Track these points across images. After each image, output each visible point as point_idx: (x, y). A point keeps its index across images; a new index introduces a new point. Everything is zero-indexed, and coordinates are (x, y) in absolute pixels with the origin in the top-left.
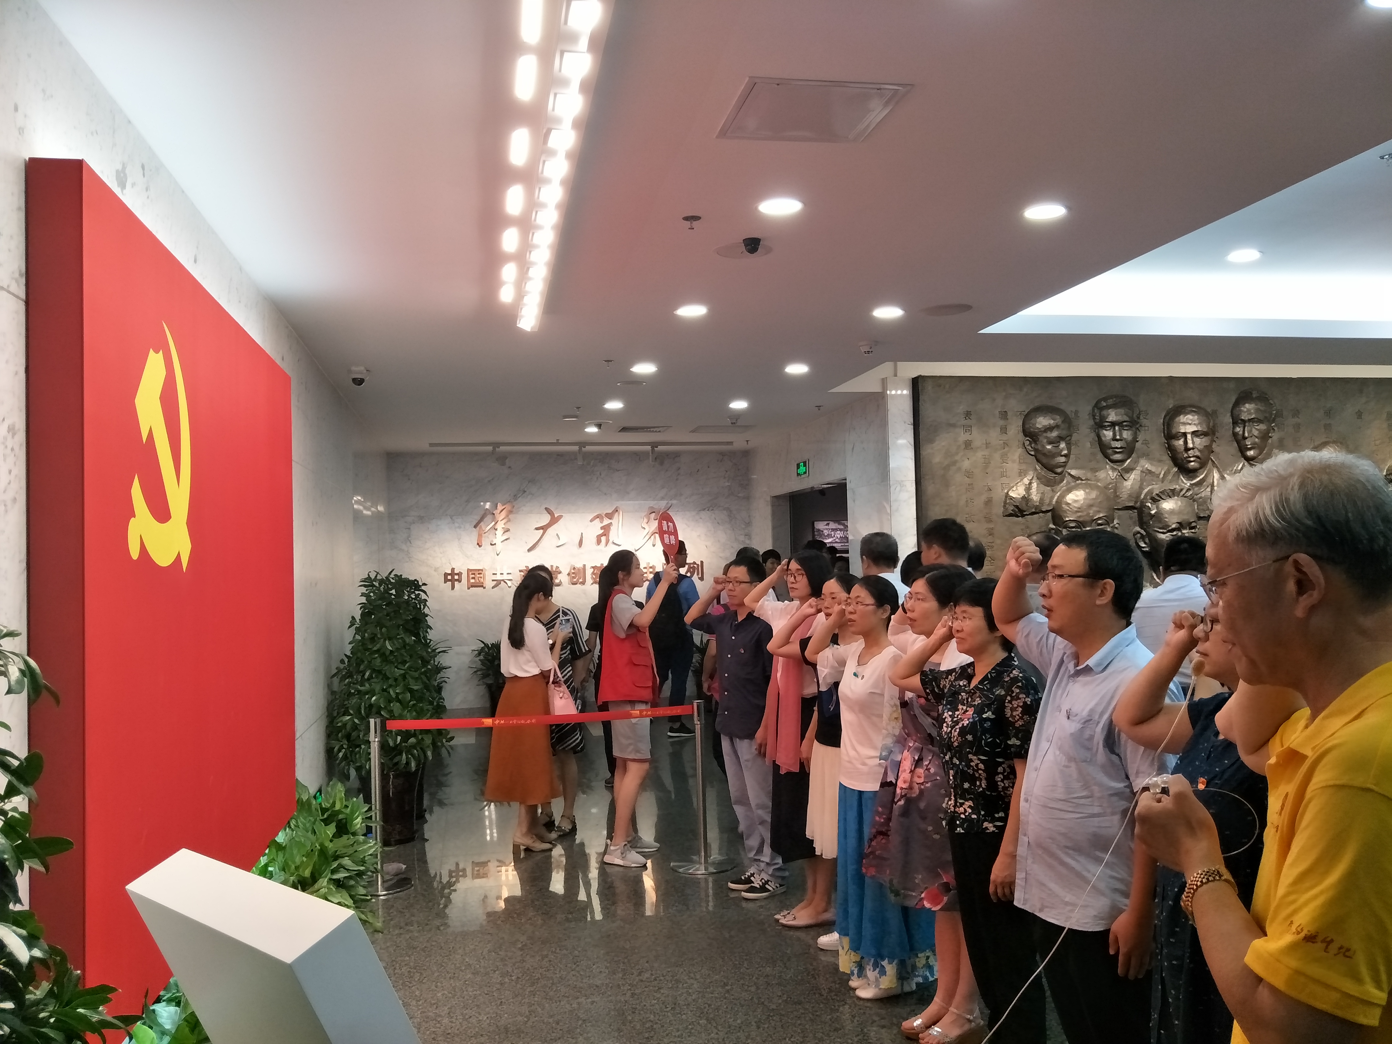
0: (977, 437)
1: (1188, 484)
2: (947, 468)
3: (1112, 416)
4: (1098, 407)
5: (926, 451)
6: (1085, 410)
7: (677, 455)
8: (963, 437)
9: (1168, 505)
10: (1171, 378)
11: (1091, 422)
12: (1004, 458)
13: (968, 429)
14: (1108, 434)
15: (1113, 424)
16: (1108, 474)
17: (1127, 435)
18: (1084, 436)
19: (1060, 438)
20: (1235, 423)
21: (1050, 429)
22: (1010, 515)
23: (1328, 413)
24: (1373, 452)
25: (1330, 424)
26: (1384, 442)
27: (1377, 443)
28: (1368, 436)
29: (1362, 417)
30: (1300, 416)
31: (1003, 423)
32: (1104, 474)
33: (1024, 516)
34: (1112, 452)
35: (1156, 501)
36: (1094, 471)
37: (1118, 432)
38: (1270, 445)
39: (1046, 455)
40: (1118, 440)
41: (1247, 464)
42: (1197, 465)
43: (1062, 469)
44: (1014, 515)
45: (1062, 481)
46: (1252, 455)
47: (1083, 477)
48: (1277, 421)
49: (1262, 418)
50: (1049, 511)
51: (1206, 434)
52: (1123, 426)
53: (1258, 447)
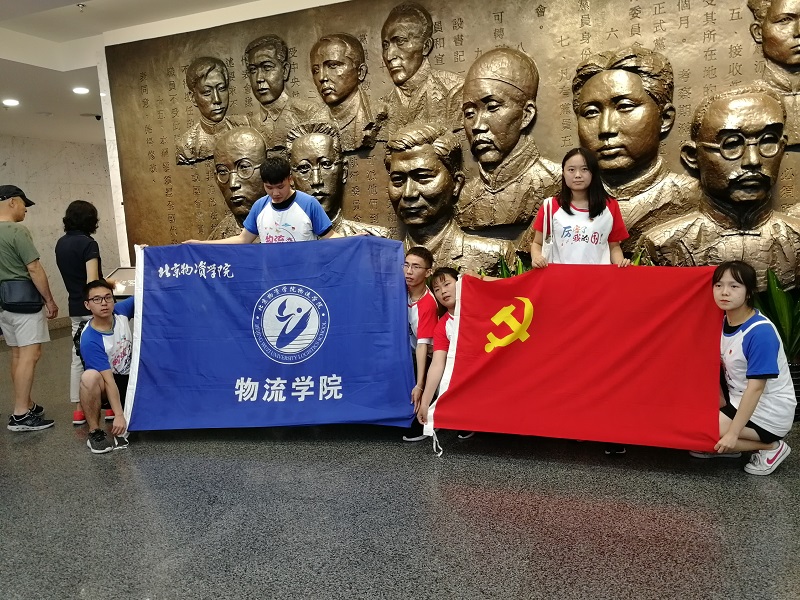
0: (152, 95)
3: (256, 58)
4: (250, 51)
6: (238, 56)
8: (142, 96)
10: (319, 10)
11: (244, 68)
13: (144, 89)
14: (254, 77)
15: (256, 67)
17: (269, 75)
18: (240, 82)
20: (383, 46)
22: (180, 163)
23: (499, 17)
24: (560, 54)
25: (502, 30)
26: (575, 41)
27: (564, 43)
28: (554, 36)
29: (546, 13)
30: (464, 26)
31: (172, 79)
32: (258, 118)
33: (192, 163)
34: (259, 94)
35: (293, 139)
36: (250, 114)
37: (260, 74)
38: (426, 64)
39: (201, 105)
40: (260, 82)
41: (398, 89)
42: (334, 97)
43: (218, 116)
44: (184, 163)
45: (223, 128)
46: (400, 78)
47: (239, 122)
48: (434, 36)
49: (406, 36)
50: (212, 157)
51: (340, 63)
52: (265, 67)
53: (404, 70)
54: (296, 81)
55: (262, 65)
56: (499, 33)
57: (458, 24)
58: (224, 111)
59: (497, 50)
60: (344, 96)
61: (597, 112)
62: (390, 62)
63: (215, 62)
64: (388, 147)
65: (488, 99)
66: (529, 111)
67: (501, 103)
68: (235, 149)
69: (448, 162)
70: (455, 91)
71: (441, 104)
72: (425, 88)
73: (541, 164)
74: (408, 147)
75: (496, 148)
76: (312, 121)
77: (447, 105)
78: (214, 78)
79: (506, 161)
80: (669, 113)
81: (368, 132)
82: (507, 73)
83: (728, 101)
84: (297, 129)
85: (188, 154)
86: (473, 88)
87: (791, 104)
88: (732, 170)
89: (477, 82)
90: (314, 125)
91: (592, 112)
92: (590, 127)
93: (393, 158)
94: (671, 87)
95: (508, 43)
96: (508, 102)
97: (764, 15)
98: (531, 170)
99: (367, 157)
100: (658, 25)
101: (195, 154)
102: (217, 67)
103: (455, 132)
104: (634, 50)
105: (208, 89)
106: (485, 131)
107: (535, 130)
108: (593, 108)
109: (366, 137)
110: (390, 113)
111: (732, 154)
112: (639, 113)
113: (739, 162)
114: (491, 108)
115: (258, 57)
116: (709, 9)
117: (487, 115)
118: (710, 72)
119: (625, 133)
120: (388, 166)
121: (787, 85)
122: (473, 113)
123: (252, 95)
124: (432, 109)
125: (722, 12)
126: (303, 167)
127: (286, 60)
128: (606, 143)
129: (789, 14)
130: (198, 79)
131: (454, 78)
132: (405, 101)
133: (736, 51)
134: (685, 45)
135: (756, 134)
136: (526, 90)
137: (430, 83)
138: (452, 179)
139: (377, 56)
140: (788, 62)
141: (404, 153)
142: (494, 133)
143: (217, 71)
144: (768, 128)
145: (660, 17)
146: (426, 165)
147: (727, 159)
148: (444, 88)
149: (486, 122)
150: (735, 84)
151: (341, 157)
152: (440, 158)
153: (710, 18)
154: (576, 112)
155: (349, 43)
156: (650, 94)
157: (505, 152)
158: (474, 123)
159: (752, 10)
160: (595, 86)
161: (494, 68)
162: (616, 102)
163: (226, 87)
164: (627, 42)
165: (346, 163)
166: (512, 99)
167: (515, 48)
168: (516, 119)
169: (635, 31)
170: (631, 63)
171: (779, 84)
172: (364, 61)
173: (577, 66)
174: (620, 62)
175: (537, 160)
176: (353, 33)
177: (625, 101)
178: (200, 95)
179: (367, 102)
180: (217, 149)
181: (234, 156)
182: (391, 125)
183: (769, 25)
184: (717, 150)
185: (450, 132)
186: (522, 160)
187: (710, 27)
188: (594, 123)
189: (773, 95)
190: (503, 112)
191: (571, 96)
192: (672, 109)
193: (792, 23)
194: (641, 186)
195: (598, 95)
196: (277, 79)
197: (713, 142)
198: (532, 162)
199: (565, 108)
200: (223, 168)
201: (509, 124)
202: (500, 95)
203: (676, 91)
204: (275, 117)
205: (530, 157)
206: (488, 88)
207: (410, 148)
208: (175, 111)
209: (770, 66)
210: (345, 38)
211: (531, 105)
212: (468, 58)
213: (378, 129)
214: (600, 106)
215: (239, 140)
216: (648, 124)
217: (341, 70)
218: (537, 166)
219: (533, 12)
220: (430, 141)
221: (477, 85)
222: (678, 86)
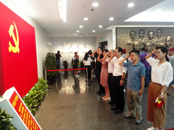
0: (124, 35)
1: (150, 41)
2: (120, 39)
3: (141, 32)
4: (140, 31)
5: (117, 37)
6: (138, 31)
7: (87, 37)
8: (122, 35)
9: (148, 44)
11: (139, 33)
12: (127, 38)
13: (123, 34)
14: (141, 34)
15: (141, 33)
16: (140, 40)
17: (143, 35)
18: (137, 35)
19: (134, 35)
20: (157, 33)
21: (133, 34)
22: (128, 45)
35: (146, 43)
39: (132, 37)
41: (158, 38)
43: (134, 39)
50: (133, 44)
55: (142, 33)
75: (169, 46)
81: (155, 43)
101: (130, 44)
137: (162, 38)
151: (151, 46)
168: (171, 43)
210: (152, 31)
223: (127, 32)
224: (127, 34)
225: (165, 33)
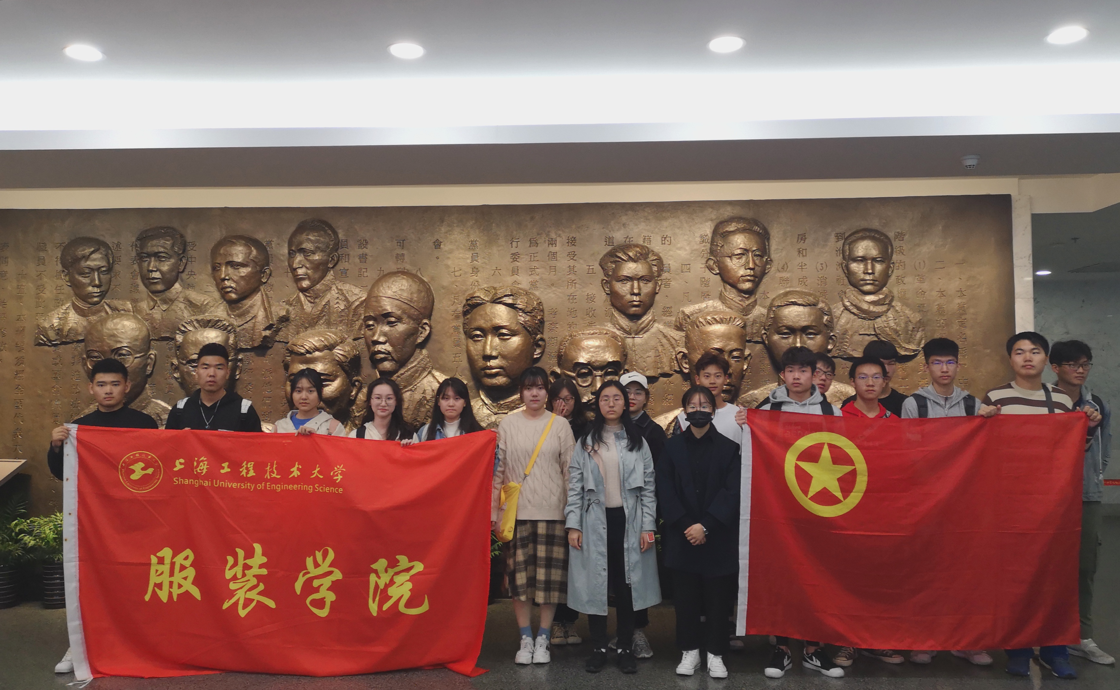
0: (12, 268)
4: (143, 238)
6: (126, 242)
10: (225, 210)
11: (134, 254)
14: (146, 264)
15: (149, 255)
17: (163, 266)
19: (91, 269)
20: (289, 253)
22: (40, 344)
23: (402, 243)
24: (453, 283)
25: (403, 255)
26: (466, 273)
27: (457, 274)
28: (448, 267)
29: (441, 246)
30: (369, 246)
31: (42, 254)
32: (144, 305)
33: (55, 345)
34: (148, 281)
35: (183, 332)
36: (135, 301)
37: (153, 264)
38: (330, 275)
39: (76, 287)
40: (152, 271)
41: (301, 294)
42: (233, 296)
43: (96, 299)
44: (45, 345)
45: (99, 311)
46: (305, 286)
47: (120, 307)
48: (340, 251)
49: (313, 248)
50: (82, 341)
51: (243, 265)
52: (159, 257)
53: (309, 278)
54: (192, 274)
55: (156, 255)
56: (400, 257)
57: (363, 243)
58: (103, 295)
59: (398, 272)
60: (245, 295)
61: (482, 337)
62: (295, 269)
63: (99, 244)
64: (288, 349)
65: (388, 315)
66: (424, 328)
67: (399, 320)
68: (114, 336)
69: (347, 368)
70: (357, 303)
71: (343, 314)
72: (328, 296)
73: (434, 377)
74: (308, 352)
75: (393, 359)
76: (207, 316)
77: (348, 316)
78: (96, 260)
79: (402, 371)
80: (540, 343)
81: (268, 333)
82: (405, 295)
83: (581, 340)
84: (190, 323)
85: (52, 335)
86: (374, 304)
87: (631, 344)
88: (584, 395)
89: (378, 298)
90: (209, 321)
91: (478, 336)
92: (475, 348)
93: (293, 361)
94: (542, 322)
95: (408, 267)
96: (405, 319)
97: (610, 273)
98: (425, 381)
99: (264, 355)
100: (532, 270)
101: (62, 336)
102: (102, 250)
103: (355, 340)
104: (511, 290)
105: (87, 271)
106: (384, 343)
107: (430, 345)
108: (478, 333)
109: (265, 337)
110: (292, 316)
111: (584, 382)
112: (516, 341)
113: (590, 389)
114: (390, 323)
115: (152, 246)
116: (572, 263)
117: (386, 328)
118: (572, 312)
119: (504, 357)
120: (287, 367)
121: (628, 330)
122: (373, 325)
123: (139, 281)
124: (333, 318)
125: (581, 266)
126: (194, 361)
127: (184, 251)
128: (489, 364)
129: (627, 277)
130: (77, 260)
131: (356, 291)
132: (308, 307)
133: (591, 299)
134: (554, 289)
135: (601, 368)
136: (422, 311)
137: (334, 292)
138: (350, 384)
139: (283, 261)
140: (627, 312)
141: (302, 357)
142: (392, 345)
143: (101, 253)
144: (610, 364)
145: (535, 264)
146: (325, 370)
147: (581, 386)
148: (346, 299)
149: (385, 334)
150: (591, 324)
151: (236, 354)
152: (340, 364)
153: (572, 269)
154: (465, 333)
155: (256, 248)
156: (524, 327)
157: (402, 363)
158: (374, 335)
159: (603, 268)
160: (481, 315)
161: (394, 289)
162: (496, 330)
163: (110, 269)
164: (509, 280)
165: (241, 360)
166: (410, 317)
167: (414, 272)
168: (413, 334)
169: (515, 272)
170: (509, 300)
171: (622, 329)
172: (268, 265)
173: (466, 295)
174: (500, 298)
175: (430, 372)
176: (260, 236)
177: (504, 331)
178: (77, 276)
179: (269, 302)
180: (91, 334)
181: (111, 343)
182: (292, 328)
183: (614, 282)
184: (573, 378)
185: (350, 340)
186: (416, 371)
187: (572, 277)
188: (479, 346)
189: (615, 337)
190: (401, 327)
191: (461, 320)
192: (542, 339)
193: (629, 284)
194: (517, 402)
195: (482, 323)
196: (171, 270)
197: (571, 372)
198: (426, 373)
199: (456, 328)
200: (96, 354)
201: (406, 339)
202: (399, 313)
203: (547, 324)
204: (164, 307)
205: (424, 369)
206: (388, 306)
207: (310, 353)
208: (40, 288)
209: (616, 314)
210: (250, 241)
211: (426, 324)
212: (371, 274)
213: (278, 330)
214: (485, 332)
215: (119, 326)
216: (522, 351)
217: (244, 271)
218: (430, 378)
219: (431, 244)
220: (331, 347)
221: (378, 301)
222: (548, 321)
223: (41, 247)
224: (41, 261)
225: (363, 258)
